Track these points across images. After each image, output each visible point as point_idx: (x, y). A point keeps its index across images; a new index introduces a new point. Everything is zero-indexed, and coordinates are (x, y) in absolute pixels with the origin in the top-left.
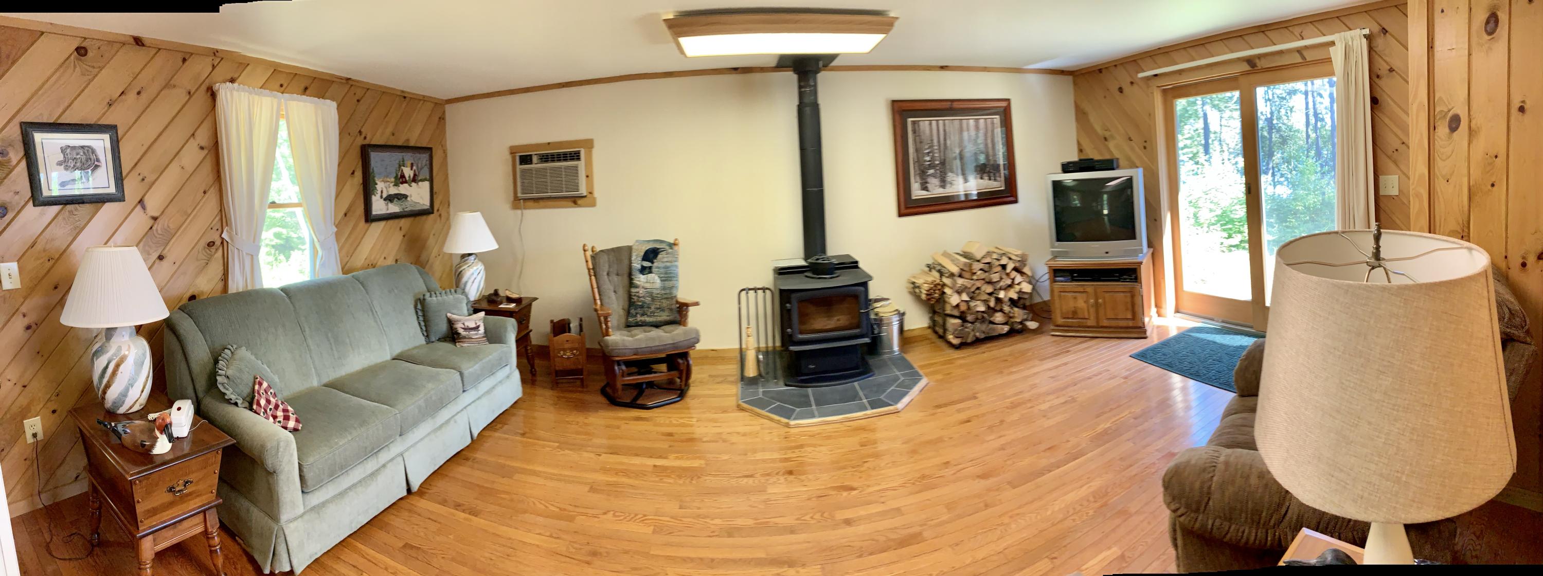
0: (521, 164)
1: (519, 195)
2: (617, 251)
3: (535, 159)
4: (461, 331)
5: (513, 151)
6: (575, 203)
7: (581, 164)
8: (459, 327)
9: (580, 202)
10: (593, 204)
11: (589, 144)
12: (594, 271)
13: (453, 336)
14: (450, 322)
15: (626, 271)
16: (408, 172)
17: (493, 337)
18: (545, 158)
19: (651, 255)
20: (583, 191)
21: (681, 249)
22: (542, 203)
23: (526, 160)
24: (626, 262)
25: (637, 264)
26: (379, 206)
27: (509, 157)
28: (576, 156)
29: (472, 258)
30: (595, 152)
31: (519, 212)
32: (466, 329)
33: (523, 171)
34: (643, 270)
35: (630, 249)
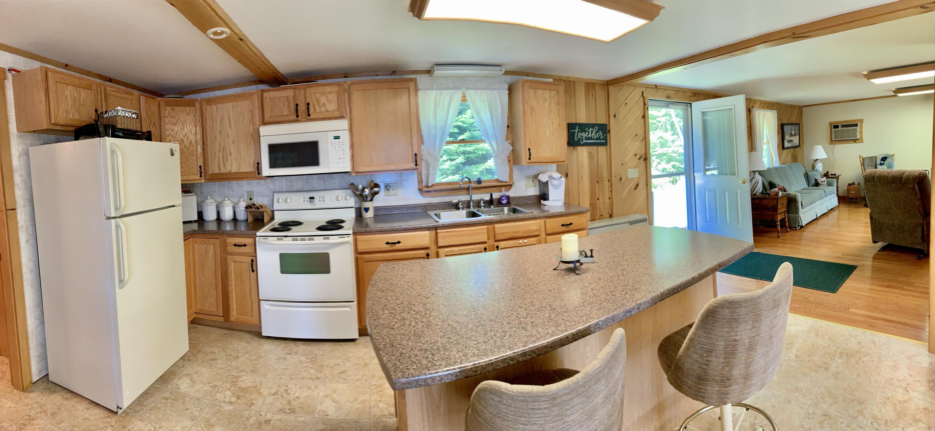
0: (834, 128)
1: (833, 139)
2: (871, 158)
3: (840, 126)
4: (820, 182)
5: (831, 124)
6: (855, 141)
7: (858, 128)
8: (819, 181)
9: (857, 141)
10: (862, 142)
11: (862, 121)
12: (863, 164)
13: (817, 184)
14: (816, 180)
15: (874, 164)
16: (793, 133)
17: (829, 184)
18: (843, 126)
19: (884, 159)
20: (858, 137)
21: (895, 157)
22: (842, 142)
23: (836, 127)
24: (875, 162)
25: (879, 162)
26: (786, 145)
27: (829, 126)
28: (856, 125)
29: (818, 161)
30: (864, 124)
31: (832, 145)
32: (821, 182)
33: (835, 131)
34: (881, 164)
35: (876, 157)
